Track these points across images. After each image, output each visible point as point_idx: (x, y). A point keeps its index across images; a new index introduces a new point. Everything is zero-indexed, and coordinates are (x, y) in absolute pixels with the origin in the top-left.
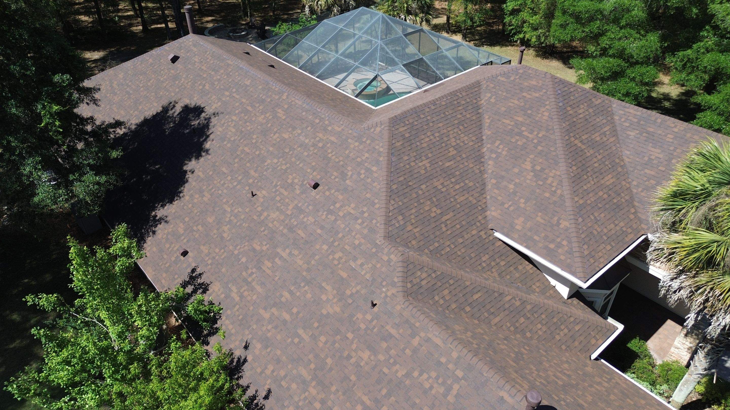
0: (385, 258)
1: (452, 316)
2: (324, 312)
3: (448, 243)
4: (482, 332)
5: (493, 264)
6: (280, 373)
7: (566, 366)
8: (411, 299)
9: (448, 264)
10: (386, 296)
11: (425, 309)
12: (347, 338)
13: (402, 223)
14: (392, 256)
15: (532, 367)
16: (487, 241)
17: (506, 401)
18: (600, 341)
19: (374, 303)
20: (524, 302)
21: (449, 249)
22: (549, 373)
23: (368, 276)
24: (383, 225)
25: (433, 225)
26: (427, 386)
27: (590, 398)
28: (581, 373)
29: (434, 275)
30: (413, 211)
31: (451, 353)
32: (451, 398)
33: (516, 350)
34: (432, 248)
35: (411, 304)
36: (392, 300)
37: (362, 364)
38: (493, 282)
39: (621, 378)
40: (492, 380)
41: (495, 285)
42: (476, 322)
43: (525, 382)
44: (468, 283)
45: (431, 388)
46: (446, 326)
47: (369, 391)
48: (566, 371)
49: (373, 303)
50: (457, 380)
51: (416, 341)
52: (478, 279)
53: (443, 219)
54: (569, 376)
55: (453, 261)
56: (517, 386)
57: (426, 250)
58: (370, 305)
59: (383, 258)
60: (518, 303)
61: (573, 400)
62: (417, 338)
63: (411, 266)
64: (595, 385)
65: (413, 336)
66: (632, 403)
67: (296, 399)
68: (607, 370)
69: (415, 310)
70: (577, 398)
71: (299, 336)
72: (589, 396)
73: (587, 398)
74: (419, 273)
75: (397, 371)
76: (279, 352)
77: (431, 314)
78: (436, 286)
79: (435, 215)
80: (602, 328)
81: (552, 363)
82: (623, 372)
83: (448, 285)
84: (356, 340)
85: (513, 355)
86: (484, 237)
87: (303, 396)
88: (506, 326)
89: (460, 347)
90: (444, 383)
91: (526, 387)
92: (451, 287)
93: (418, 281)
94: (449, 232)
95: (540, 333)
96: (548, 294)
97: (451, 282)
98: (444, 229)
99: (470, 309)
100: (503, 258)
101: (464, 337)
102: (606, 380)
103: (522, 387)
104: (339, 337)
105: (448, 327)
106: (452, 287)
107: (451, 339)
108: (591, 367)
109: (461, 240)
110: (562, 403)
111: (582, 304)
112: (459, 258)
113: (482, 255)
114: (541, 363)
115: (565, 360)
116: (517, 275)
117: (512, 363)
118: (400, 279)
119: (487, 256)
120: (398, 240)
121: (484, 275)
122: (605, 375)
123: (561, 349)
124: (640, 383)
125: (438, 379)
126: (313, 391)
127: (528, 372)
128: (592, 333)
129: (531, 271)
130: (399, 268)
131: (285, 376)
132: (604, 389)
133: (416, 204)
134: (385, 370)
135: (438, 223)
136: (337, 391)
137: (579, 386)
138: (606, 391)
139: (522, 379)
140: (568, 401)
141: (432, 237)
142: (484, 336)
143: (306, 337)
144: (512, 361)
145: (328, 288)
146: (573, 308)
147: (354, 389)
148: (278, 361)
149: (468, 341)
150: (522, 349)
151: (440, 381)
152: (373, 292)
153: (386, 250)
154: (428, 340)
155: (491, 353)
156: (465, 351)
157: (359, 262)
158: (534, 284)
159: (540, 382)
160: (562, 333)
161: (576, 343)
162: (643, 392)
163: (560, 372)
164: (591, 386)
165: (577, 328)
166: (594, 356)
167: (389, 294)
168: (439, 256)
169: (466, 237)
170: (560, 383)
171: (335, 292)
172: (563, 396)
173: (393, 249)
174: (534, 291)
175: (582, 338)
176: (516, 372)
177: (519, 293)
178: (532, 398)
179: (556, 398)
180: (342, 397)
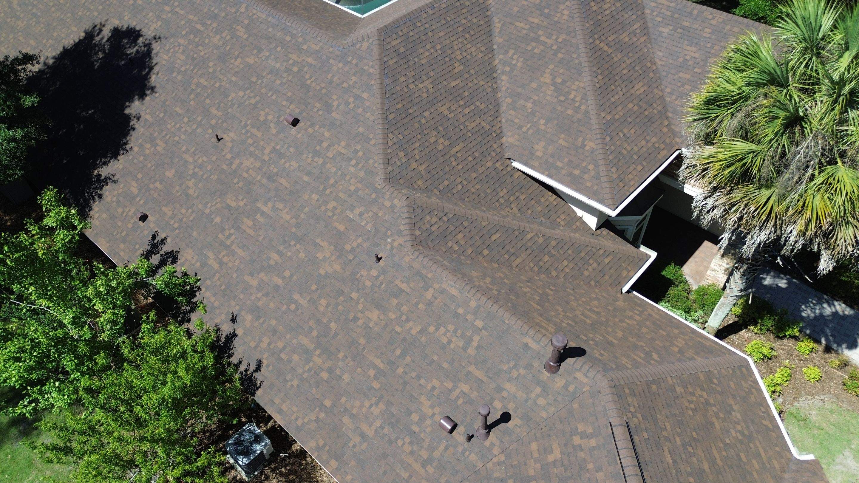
0: (388, 204)
1: (468, 262)
2: (322, 272)
3: (460, 179)
4: (502, 275)
5: (512, 198)
6: (278, 344)
7: (595, 303)
8: (421, 248)
9: (461, 204)
10: (392, 248)
11: (438, 258)
12: (352, 299)
13: (404, 160)
14: (396, 201)
15: (558, 308)
16: (504, 172)
17: (530, 347)
18: (632, 272)
19: (379, 256)
20: (547, 239)
21: (461, 187)
22: (578, 312)
23: (369, 227)
24: (382, 165)
25: (441, 160)
26: (444, 340)
27: (620, 334)
28: (611, 309)
29: (445, 219)
30: (417, 145)
31: (469, 302)
32: (471, 351)
33: (541, 292)
34: (441, 187)
35: (420, 253)
36: (400, 251)
37: (371, 325)
38: (513, 220)
39: (655, 309)
40: (514, 327)
41: (516, 222)
42: (496, 265)
43: (551, 325)
44: (484, 224)
45: (450, 342)
46: (462, 274)
47: (381, 353)
48: (595, 309)
49: (377, 256)
50: (477, 330)
51: (429, 295)
52: (495, 217)
53: (453, 152)
54: (598, 313)
55: (467, 199)
56: (542, 330)
57: (435, 190)
58: (375, 259)
59: (385, 203)
60: (541, 240)
61: (602, 338)
62: (431, 290)
63: (418, 211)
64: (626, 320)
65: (426, 288)
66: (665, 333)
67: (300, 371)
68: (639, 302)
69: (426, 260)
70: (608, 336)
71: (296, 302)
72: (619, 332)
73: (618, 334)
74: (428, 218)
75: (411, 328)
76: (273, 322)
77: (445, 262)
78: (449, 231)
79: (443, 147)
80: (634, 257)
81: (580, 302)
82: (657, 303)
83: (461, 228)
84: (363, 299)
85: (538, 298)
86: (501, 168)
87: (307, 367)
88: (529, 267)
89: (478, 295)
90: (463, 336)
91: (552, 330)
92: (466, 230)
93: (428, 226)
94: (460, 167)
95: (567, 270)
96: (574, 227)
97: (466, 224)
98: (454, 163)
99: (488, 252)
100: (523, 190)
101: (482, 284)
102: (638, 313)
103: (548, 330)
104: (341, 298)
105: (464, 275)
106: (468, 230)
107: (468, 287)
108: (623, 301)
109: (474, 175)
110: (591, 342)
111: (612, 234)
112: (474, 196)
113: (499, 189)
114: (568, 303)
115: (594, 296)
116: (539, 209)
117: (536, 306)
118: (407, 227)
119: (505, 191)
120: (401, 182)
121: (502, 212)
122: (637, 308)
123: (590, 285)
124: (674, 312)
125: (456, 332)
126: (318, 361)
127: (553, 314)
128: (623, 264)
129: (555, 203)
130: (405, 214)
131: (284, 348)
132: (635, 323)
133: (419, 136)
134: (398, 329)
135: (446, 157)
136: (346, 357)
137: (610, 323)
138: (637, 324)
139: (547, 323)
140: (597, 339)
141: (441, 174)
142: (505, 280)
143: (303, 302)
144: (537, 304)
145: (324, 244)
146: (603, 240)
147: (364, 353)
148: (274, 332)
149: (488, 288)
150: (547, 290)
151: (459, 333)
152: (377, 245)
153: (388, 194)
154: (443, 291)
155: (513, 298)
156: (484, 299)
157: (357, 211)
158: (559, 217)
159: (568, 324)
160: (590, 269)
161: (606, 277)
162: (676, 321)
163: (589, 310)
164: (622, 321)
165: (607, 261)
166: (625, 289)
167: (396, 244)
168: (450, 196)
169: (480, 170)
170: (589, 321)
171: (332, 248)
172: (591, 336)
173: (396, 192)
174: (559, 225)
175: (612, 271)
176: (541, 315)
177: (542, 228)
178: (557, 341)
179: (585, 338)
180: (351, 363)
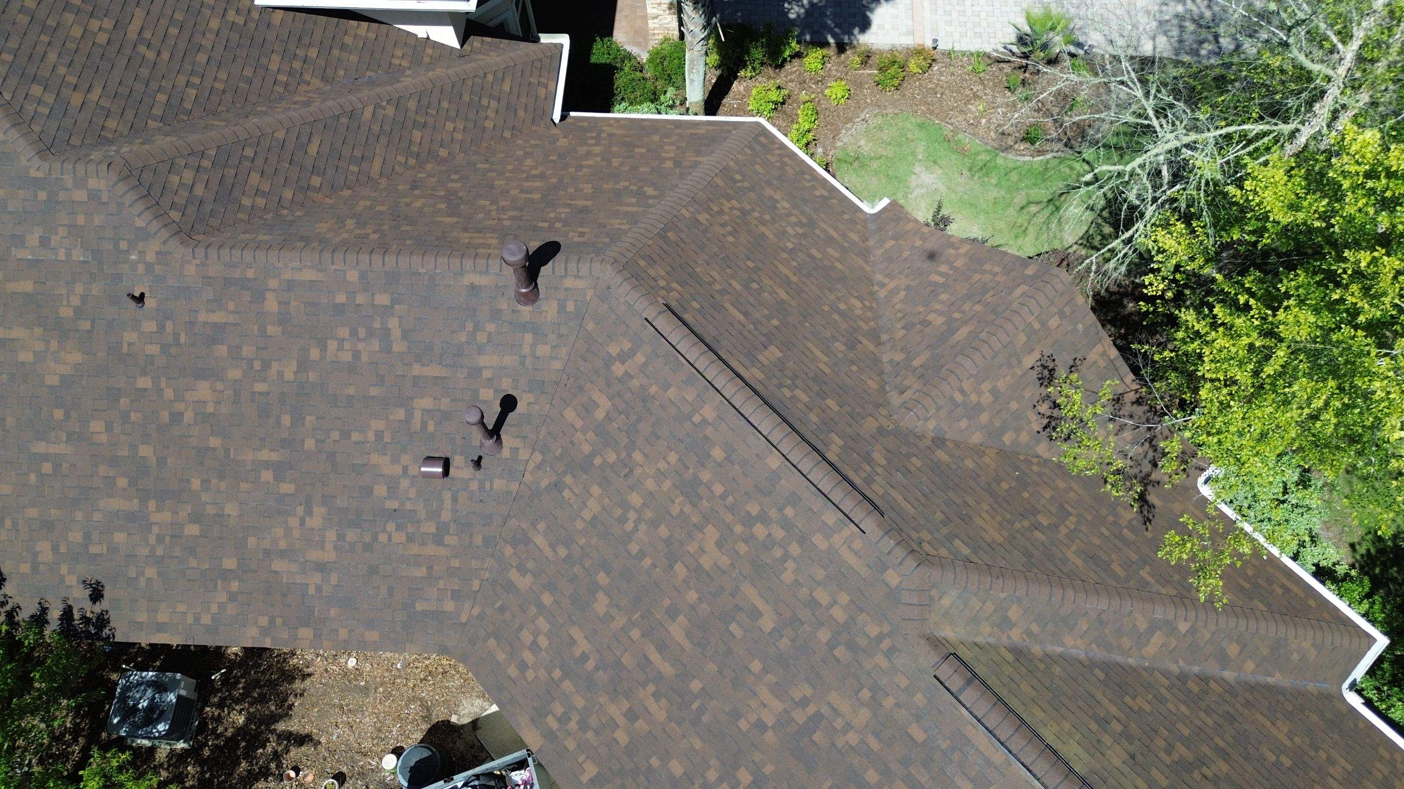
0: (81, 195)
1: (298, 213)
2: (52, 380)
3: (182, 80)
4: (368, 203)
5: (297, 65)
6: (71, 539)
7: (529, 162)
8: (200, 237)
9: (216, 123)
10: (149, 267)
11: (242, 236)
12: (145, 390)
13: (50, 99)
14: (92, 183)
15: (482, 202)
16: (252, 25)
17: (480, 286)
18: (552, 84)
20: (398, 103)
21: (194, 92)
22: (514, 192)
23: (78, 255)
24: (13, 130)
25: (122, 62)
26: (347, 357)
27: (588, 188)
28: (555, 158)
29: (206, 163)
30: (52, 57)
31: (345, 278)
32: (399, 347)
33: (442, 193)
34: (157, 111)
35: (207, 248)
36: (168, 264)
37: (210, 409)
38: (323, 101)
39: (611, 122)
40: (438, 271)
41: (331, 103)
42: (347, 193)
43: (488, 235)
44: (280, 135)
45: (357, 355)
46: (302, 239)
47: (260, 439)
48: (534, 172)
50: (387, 310)
51: (271, 304)
52: (292, 114)
53: (132, 35)
54: (542, 176)
55: (220, 108)
56: (481, 251)
57: (150, 122)
59: (76, 198)
60: (390, 111)
61: (568, 210)
62: (269, 296)
63: (148, 176)
64: (584, 163)
65: (259, 297)
66: (644, 150)
67: (145, 551)
68: (586, 124)
69: (225, 252)
70: (573, 202)
71: (45, 457)
72: (586, 186)
73: (586, 191)
74: (175, 179)
75: (280, 374)
76: (33, 512)
77: (261, 237)
78: (229, 181)
79: (107, 36)
80: (540, 60)
81: (507, 174)
82: (608, 111)
83: (248, 164)
84: (163, 380)
85: (443, 206)
86: (240, 20)
87: (152, 539)
88: (400, 163)
89: (351, 257)
90: (370, 333)
91: (494, 242)
92: (256, 163)
93: (187, 194)
94: (166, 56)
95: (458, 136)
96: (427, 60)
97: (249, 152)
98: (151, 55)
99: (320, 179)
100: (306, 41)
101: (345, 235)
102: (593, 142)
103: (489, 246)
104: (124, 402)
105: (306, 240)
106: (259, 161)
107: (327, 256)
108: (564, 137)
109: (202, 58)
110: (558, 225)
111: (489, 39)
112: (229, 96)
113: (264, 60)
114: (492, 187)
115: (521, 153)
116: (354, 58)
117: (448, 220)
118: (148, 216)
119: (276, 58)
120: (75, 141)
121: (297, 98)
122: (589, 135)
123: (505, 139)
124: (638, 111)
125: (357, 334)
126: (165, 517)
127: (481, 216)
128: (532, 80)
129: (372, 36)
130: (128, 196)
131: (87, 536)
132: (599, 159)
133: (45, 38)
134: (260, 387)
135: (128, 51)
136: (206, 482)
137: (565, 181)
138: (603, 159)
139: (481, 235)
140: (563, 216)
141: (139, 87)
142: (377, 208)
143: (60, 448)
144: (449, 216)
145: (17, 333)
146: (481, 57)
147: (232, 457)
148: (48, 525)
149: (358, 237)
150: (450, 185)
151: (362, 333)
152: (118, 277)
153: (68, 179)
154: (290, 285)
155: (408, 228)
156: (365, 258)
157: (33, 240)
158: (393, 56)
159: (511, 218)
160: (491, 114)
161: (521, 113)
162: (648, 123)
163: (527, 179)
164: (580, 167)
165: (506, 88)
166: (557, 116)
167: (150, 257)
168: (186, 118)
169: (207, 43)
170: (537, 196)
171: (38, 331)
172: (552, 215)
173: (81, 167)
174: (401, 70)
175: (523, 100)
176: (466, 230)
177: (378, 90)
178: (513, 254)
179: (546, 225)
180: (223, 485)
